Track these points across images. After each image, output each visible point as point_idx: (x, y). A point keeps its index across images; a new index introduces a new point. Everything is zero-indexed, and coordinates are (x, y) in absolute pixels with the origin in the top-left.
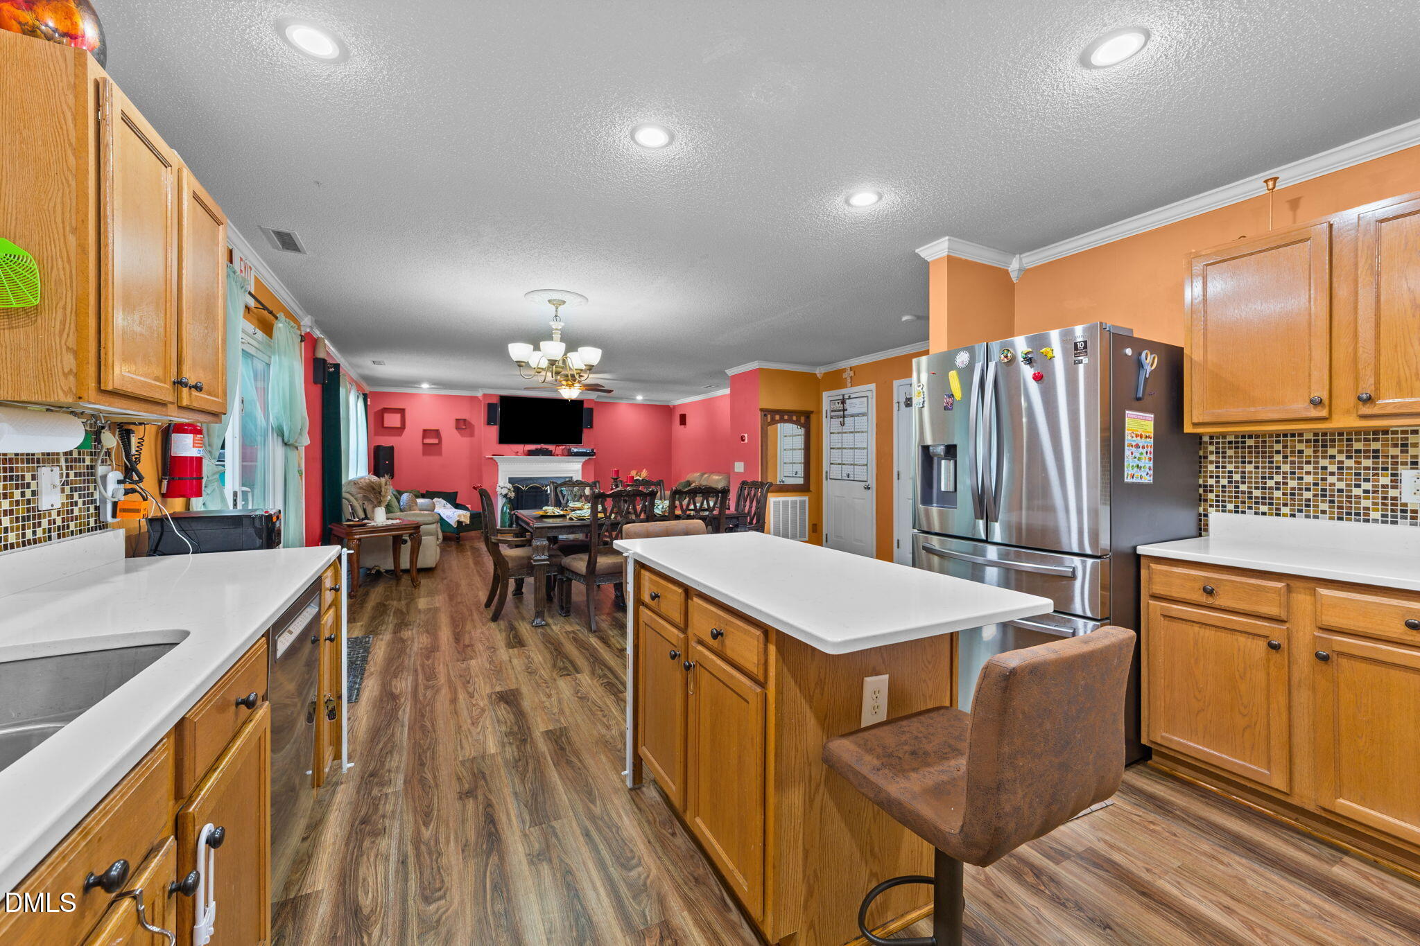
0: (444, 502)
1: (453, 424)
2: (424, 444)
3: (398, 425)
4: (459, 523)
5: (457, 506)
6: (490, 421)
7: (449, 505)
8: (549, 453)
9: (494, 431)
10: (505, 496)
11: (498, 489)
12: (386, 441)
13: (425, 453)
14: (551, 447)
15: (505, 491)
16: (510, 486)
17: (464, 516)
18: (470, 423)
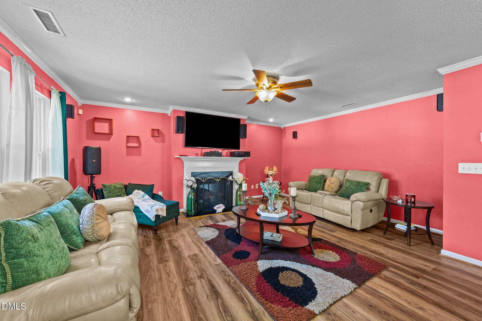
0: (142, 193)
1: (149, 133)
2: (127, 147)
3: (107, 131)
4: (157, 216)
5: (154, 197)
6: (178, 131)
7: (147, 197)
8: (220, 155)
9: (181, 137)
10: (191, 187)
11: (185, 182)
12: (94, 144)
13: (128, 154)
14: (220, 150)
15: (190, 183)
16: (193, 179)
17: (162, 210)
18: (162, 133)
